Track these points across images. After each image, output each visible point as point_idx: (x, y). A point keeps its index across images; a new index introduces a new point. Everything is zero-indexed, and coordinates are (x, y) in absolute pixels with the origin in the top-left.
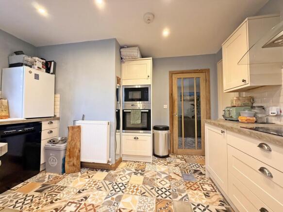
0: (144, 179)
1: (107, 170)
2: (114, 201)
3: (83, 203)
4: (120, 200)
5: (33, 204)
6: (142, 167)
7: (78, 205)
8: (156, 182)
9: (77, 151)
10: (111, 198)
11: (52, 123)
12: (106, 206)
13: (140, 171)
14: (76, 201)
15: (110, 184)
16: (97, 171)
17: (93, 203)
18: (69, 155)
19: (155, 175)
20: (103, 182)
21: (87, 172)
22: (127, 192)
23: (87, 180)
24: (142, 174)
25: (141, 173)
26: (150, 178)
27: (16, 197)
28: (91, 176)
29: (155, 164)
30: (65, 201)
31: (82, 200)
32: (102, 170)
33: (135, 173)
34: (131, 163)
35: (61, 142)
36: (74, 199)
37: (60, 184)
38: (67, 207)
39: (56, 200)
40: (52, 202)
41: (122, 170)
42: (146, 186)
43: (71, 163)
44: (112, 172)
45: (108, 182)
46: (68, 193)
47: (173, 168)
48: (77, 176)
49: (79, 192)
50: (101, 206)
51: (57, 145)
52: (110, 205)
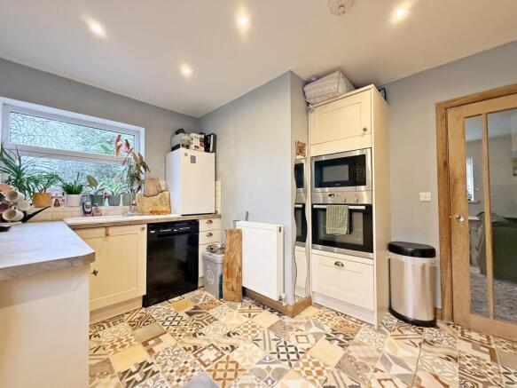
0: (343, 358)
1: (281, 314)
2: (269, 375)
3: (227, 353)
4: (279, 378)
5: (178, 329)
6: (350, 329)
7: (220, 355)
8: (369, 375)
9: (237, 270)
10: (266, 366)
11: (211, 222)
12: (254, 377)
13: (341, 337)
14: (219, 347)
15: (275, 340)
16: (264, 309)
17: (239, 361)
18: (227, 273)
19: (375, 359)
20: (266, 332)
21: (250, 307)
22: (299, 369)
23: (246, 319)
24: (342, 345)
25: (340, 342)
26: (358, 360)
27: (169, 312)
28: (252, 314)
29: (384, 333)
30: (208, 340)
31: (227, 349)
32: (272, 311)
33: (328, 336)
34: (327, 313)
35: (219, 251)
36: (218, 342)
37: (213, 312)
38: (207, 350)
39: (200, 334)
40: (194, 335)
41: (306, 321)
42: (343, 375)
43: (230, 286)
44: (287, 320)
45: (273, 336)
46: (216, 330)
47: (438, 360)
48: (235, 308)
49: (229, 335)
50: (247, 372)
51: (214, 255)
52: (259, 377)
